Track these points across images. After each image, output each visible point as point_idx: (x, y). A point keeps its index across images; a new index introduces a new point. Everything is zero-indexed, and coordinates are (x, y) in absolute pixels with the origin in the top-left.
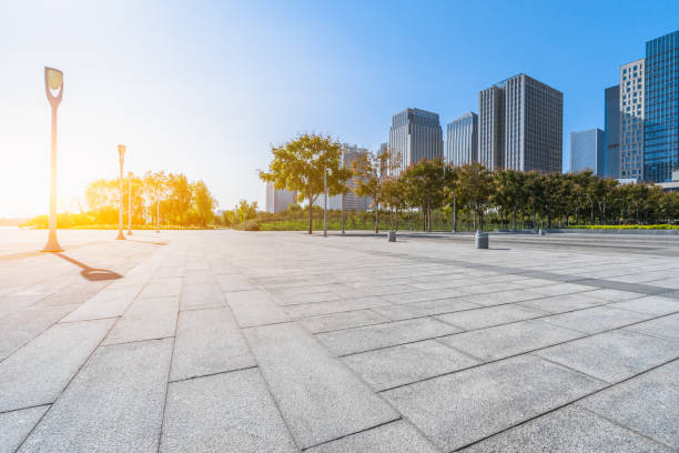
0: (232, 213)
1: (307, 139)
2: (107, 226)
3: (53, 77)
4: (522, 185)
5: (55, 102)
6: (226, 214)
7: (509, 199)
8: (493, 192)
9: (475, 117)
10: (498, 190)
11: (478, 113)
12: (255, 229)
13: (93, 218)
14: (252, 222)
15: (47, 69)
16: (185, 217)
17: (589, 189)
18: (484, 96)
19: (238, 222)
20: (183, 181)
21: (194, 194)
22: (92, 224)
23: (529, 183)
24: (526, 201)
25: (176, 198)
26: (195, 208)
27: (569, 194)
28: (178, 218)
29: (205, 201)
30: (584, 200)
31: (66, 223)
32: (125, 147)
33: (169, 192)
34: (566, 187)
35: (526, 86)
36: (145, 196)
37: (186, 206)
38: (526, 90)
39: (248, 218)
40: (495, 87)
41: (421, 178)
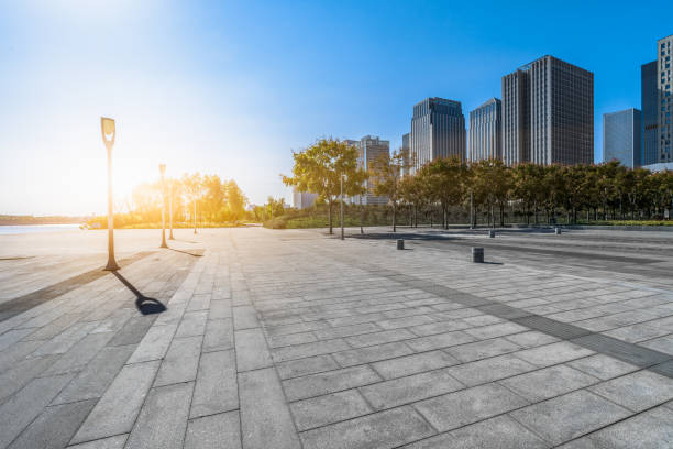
0: (262, 209)
1: (325, 145)
2: (152, 225)
3: (107, 124)
4: (542, 179)
5: (109, 144)
6: (256, 209)
7: (529, 193)
8: (513, 187)
9: (499, 103)
10: (517, 184)
11: (501, 98)
12: (282, 227)
13: (140, 218)
14: (279, 220)
15: (103, 119)
16: (219, 215)
17: (616, 181)
18: (507, 80)
19: (267, 218)
20: (217, 182)
21: (227, 194)
22: (140, 223)
23: (549, 176)
24: (547, 195)
25: (211, 197)
26: (228, 207)
27: (594, 187)
28: (213, 216)
29: (237, 199)
30: (611, 192)
31: (120, 223)
32: (165, 166)
33: (205, 192)
34: (591, 179)
35: (553, 68)
36: (184, 197)
37: (220, 204)
38: (552, 72)
39: (276, 215)
40: (519, 71)
41: (437, 176)
